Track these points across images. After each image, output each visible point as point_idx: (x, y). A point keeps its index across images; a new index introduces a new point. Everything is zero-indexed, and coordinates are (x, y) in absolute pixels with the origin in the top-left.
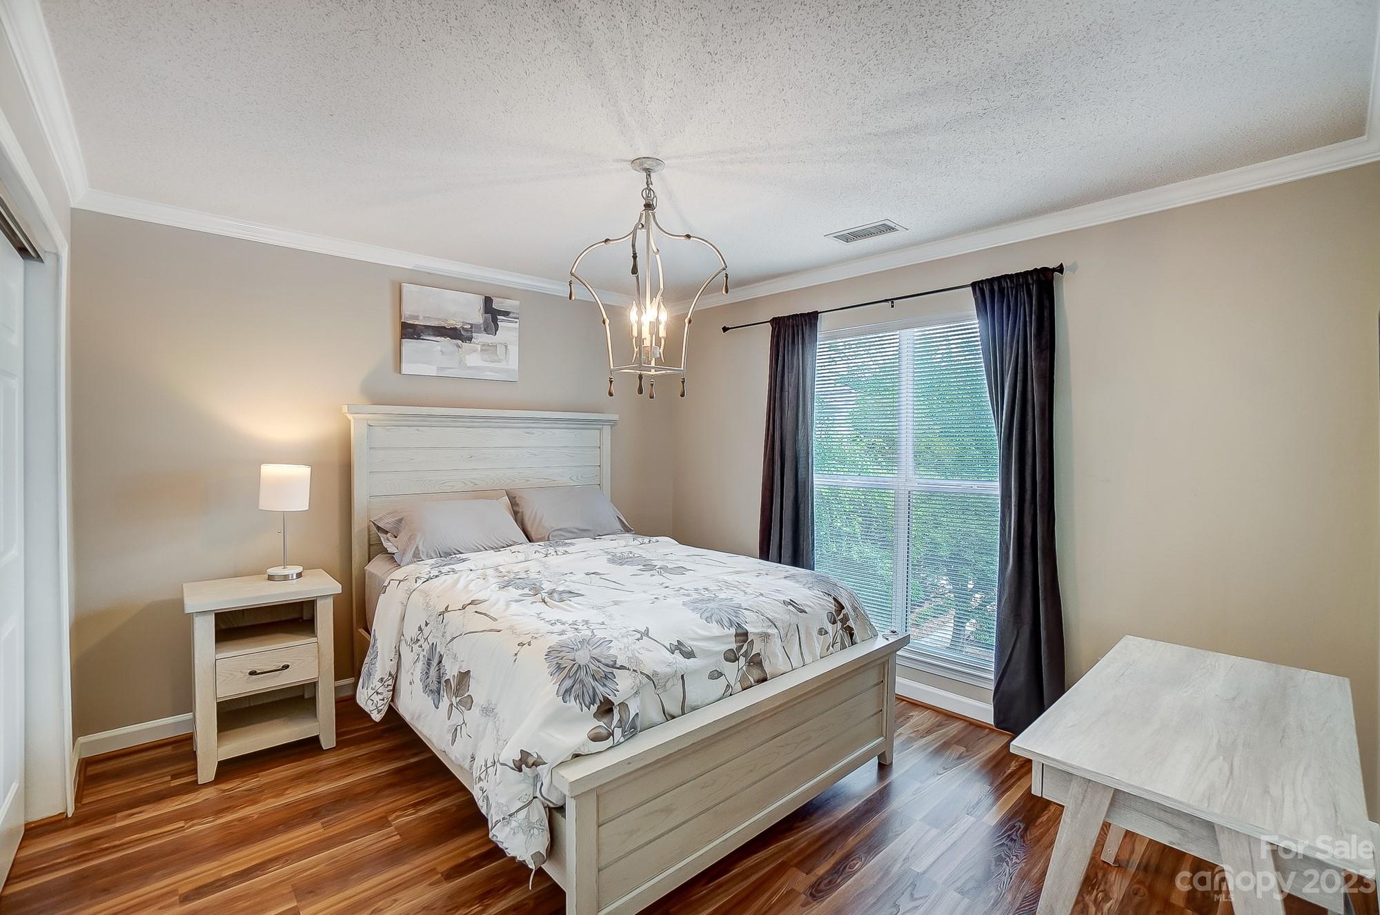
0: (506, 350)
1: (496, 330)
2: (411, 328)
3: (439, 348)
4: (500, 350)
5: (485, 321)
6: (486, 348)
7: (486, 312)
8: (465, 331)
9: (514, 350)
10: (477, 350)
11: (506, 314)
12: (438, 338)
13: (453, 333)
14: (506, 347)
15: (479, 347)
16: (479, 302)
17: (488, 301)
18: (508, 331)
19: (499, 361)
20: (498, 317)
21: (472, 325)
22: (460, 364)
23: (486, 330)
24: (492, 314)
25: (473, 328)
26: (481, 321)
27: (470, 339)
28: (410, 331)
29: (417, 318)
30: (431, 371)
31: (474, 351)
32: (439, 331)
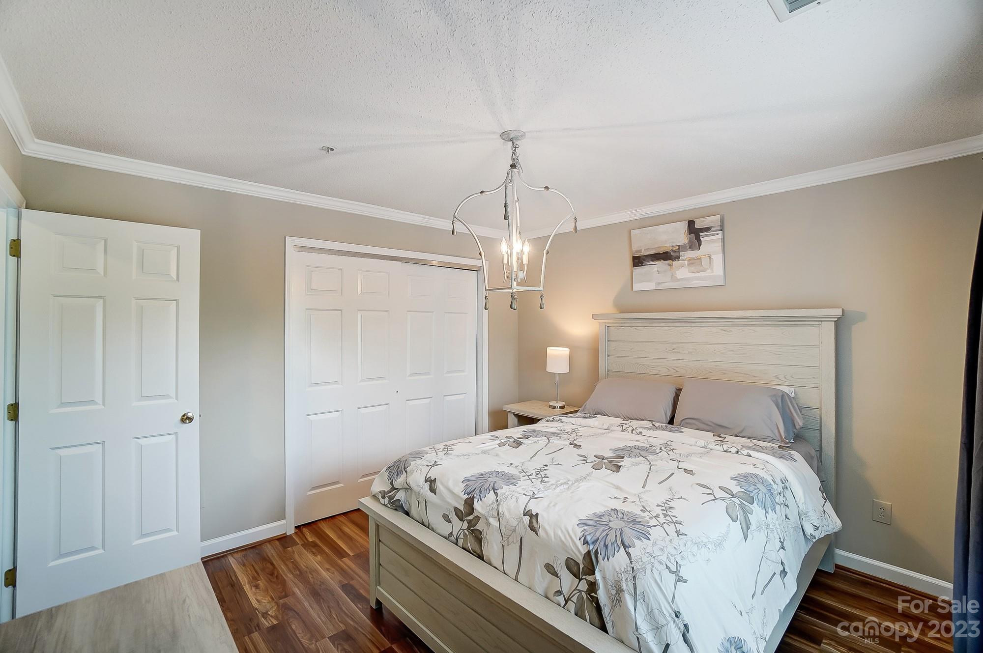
0: (710, 260)
1: (700, 245)
2: (636, 259)
3: (656, 269)
4: (705, 261)
5: (690, 241)
6: (692, 262)
7: (690, 232)
8: (674, 252)
9: (718, 259)
10: (685, 265)
11: (708, 229)
12: (657, 263)
13: (665, 256)
14: (710, 257)
15: (686, 262)
16: (683, 227)
17: (691, 223)
18: (711, 244)
19: (704, 270)
20: (701, 234)
21: (679, 246)
22: (672, 277)
23: (691, 248)
24: (695, 232)
25: (681, 248)
26: (687, 241)
27: (678, 258)
28: (638, 261)
29: (640, 251)
30: (651, 286)
31: (683, 266)
32: (655, 257)
